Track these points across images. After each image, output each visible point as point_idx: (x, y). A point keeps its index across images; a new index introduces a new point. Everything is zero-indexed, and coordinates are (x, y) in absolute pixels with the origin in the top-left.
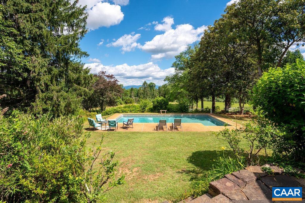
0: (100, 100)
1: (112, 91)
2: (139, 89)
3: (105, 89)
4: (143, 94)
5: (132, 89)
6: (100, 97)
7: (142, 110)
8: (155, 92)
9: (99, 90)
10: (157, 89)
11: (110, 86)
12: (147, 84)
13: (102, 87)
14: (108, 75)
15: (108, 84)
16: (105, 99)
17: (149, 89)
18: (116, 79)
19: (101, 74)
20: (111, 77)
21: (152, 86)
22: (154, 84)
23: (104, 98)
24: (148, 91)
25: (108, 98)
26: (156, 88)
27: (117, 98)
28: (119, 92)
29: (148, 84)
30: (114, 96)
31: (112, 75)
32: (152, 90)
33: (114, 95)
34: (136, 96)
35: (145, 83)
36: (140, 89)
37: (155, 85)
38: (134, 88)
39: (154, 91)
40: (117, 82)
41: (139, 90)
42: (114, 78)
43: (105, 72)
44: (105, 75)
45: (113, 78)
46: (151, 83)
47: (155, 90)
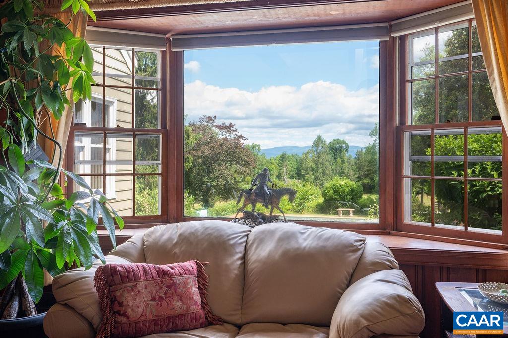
0: (203, 183)
1: (231, 162)
2: (304, 157)
3: (215, 158)
4: (312, 170)
5: (283, 158)
6: (204, 176)
7: (298, 207)
8: (346, 164)
9: (200, 160)
10: (354, 156)
11: (226, 152)
12: (323, 142)
13: (207, 152)
14: (221, 124)
15: (222, 145)
16: (213, 181)
17: (330, 157)
18: (239, 135)
19: (206, 123)
20: (229, 128)
21: (337, 149)
22: (344, 142)
23: (211, 178)
24: (328, 163)
25: (221, 180)
26: (351, 155)
27: (243, 180)
28: (247, 164)
29: (328, 142)
30: (235, 175)
31: (230, 124)
32: (339, 160)
33: (236, 171)
34: (295, 175)
35: (319, 141)
36: (306, 158)
37: (347, 147)
38: (289, 154)
39: (343, 162)
40: (242, 142)
41: (302, 160)
42: (236, 131)
43: (215, 117)
44: (214, 124)
45: (233, 130)
46: (337, 141)
47: (346, 160)
